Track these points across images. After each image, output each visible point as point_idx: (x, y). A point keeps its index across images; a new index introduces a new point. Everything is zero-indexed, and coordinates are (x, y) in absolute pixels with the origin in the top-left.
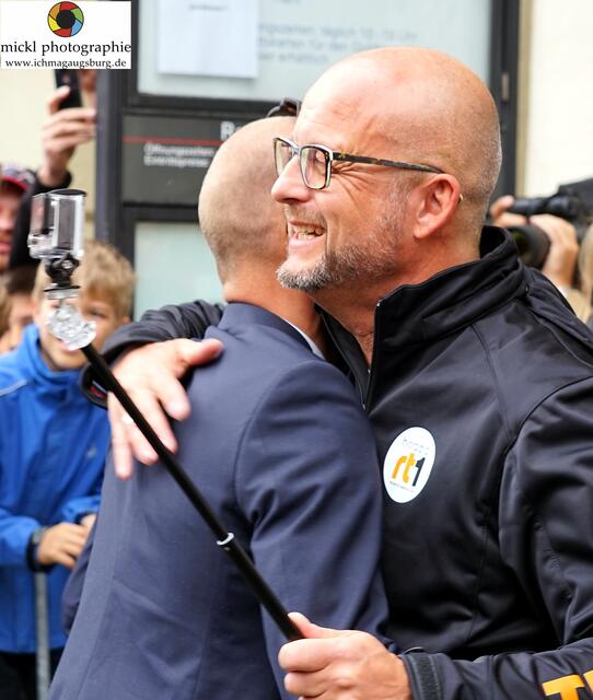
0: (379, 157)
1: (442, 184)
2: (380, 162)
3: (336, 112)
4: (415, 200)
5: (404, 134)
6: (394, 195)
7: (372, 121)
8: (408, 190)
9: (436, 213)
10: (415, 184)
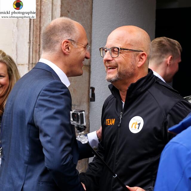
0: (130, 49)
1: (143, 54)
2: (130, 50)
3: (118, 40)
4: (137, 58)
5: (134, 44)
6: (133, 58)
7: (127, 40)
8: (136, 56)
9: (142, 61)
10: (137, 55)
